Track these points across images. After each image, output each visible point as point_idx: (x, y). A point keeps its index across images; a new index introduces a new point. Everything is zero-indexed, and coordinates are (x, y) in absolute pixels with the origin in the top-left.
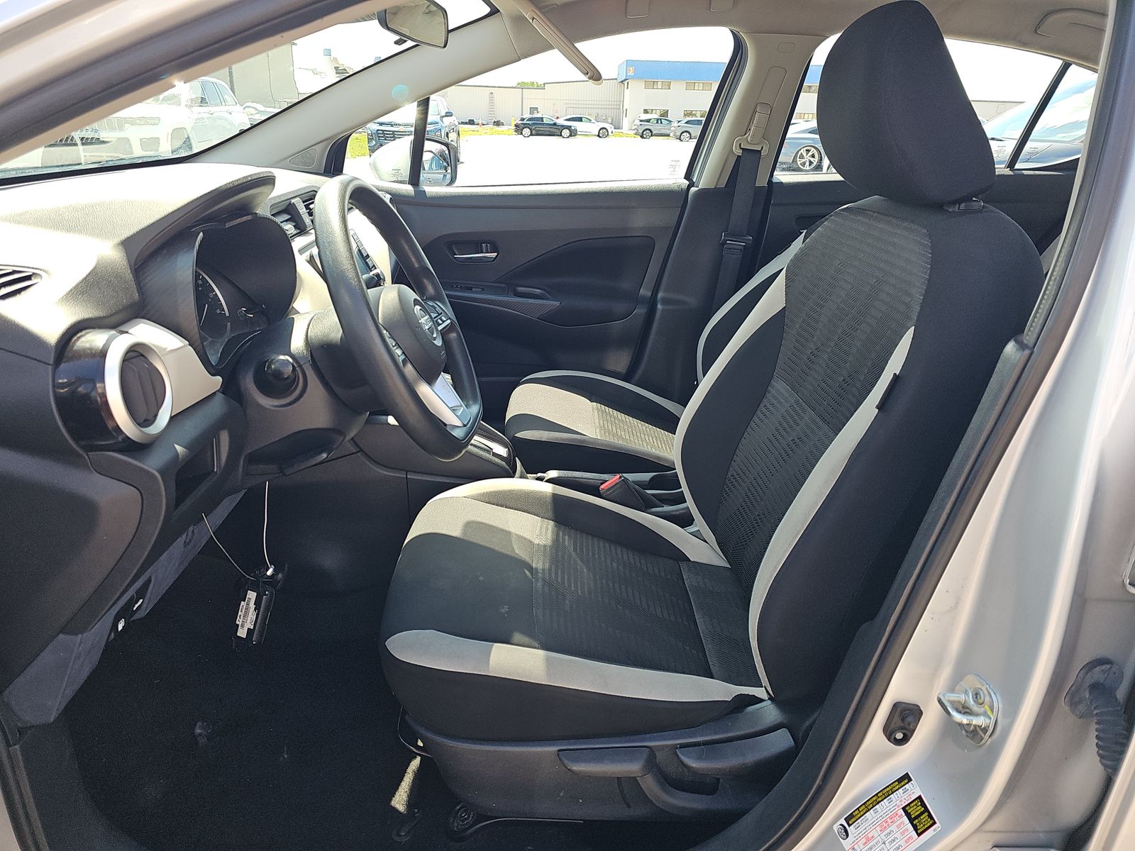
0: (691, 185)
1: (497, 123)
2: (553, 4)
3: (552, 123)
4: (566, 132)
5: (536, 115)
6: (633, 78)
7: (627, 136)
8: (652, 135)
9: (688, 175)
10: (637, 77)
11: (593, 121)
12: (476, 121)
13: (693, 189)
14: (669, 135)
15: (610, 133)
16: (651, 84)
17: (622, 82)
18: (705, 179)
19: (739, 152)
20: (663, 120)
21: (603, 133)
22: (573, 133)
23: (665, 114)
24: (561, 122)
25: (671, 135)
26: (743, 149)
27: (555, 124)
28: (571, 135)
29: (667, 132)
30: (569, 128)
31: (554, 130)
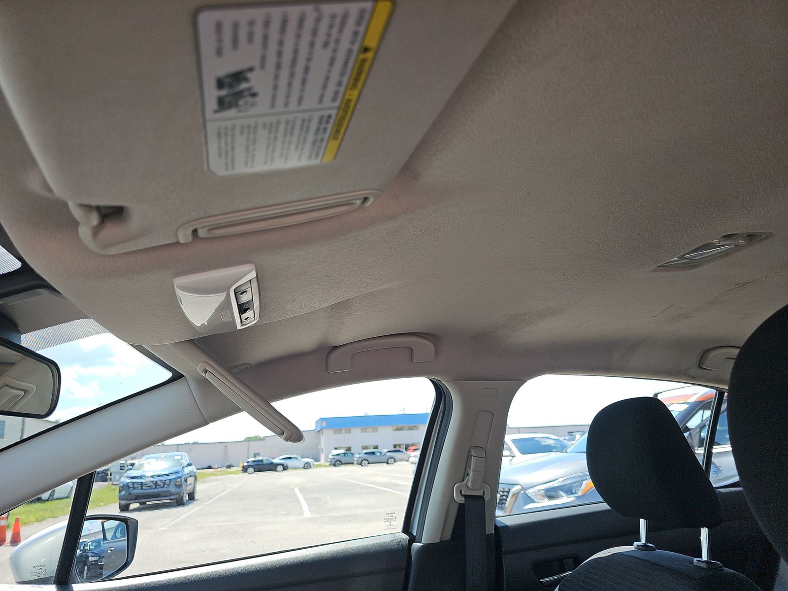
0: (412, 540)
1: (229, 467)
2: (245, 364)
3: (270, 462)
4: (280, 468)
5: (258, 458)
6: (326, 428)
7: (325, 466)
8: (342, 464)
9: (407, 529)
10: (328, 427)
11: (299, 458)
12: (213, 467)
13: (416, 545)
14: (352, 463)
15: (312, 466)
16: (338, 431)
17: (319, 431)
18: (428, 534)
19: (460, 500)
20: (348, 454)
21: (307, 466)
22: (285, 468)
23: (349, 449)
24: (275, 461)
25: (355, 462)
26: (465, 496)
27: (272, 463)
28: (284, 470)
29: (351, 461)
30: (282, 465)
31: (272, 467)
